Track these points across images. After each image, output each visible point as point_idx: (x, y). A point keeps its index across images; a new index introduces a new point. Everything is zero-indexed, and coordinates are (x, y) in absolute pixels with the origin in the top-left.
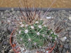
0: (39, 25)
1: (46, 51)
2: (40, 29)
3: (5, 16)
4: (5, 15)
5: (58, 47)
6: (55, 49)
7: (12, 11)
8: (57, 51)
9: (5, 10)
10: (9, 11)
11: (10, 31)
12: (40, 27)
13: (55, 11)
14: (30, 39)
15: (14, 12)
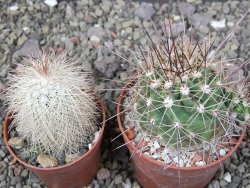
3: (79, 21)
4: (81, 15)
11: (103, 71)
14: (177, 124)
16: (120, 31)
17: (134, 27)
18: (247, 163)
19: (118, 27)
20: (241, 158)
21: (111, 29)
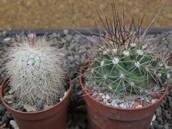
0: (138, 49)
1: (151, 101)
2: (140, 56)
5: (168, 101)
6: (162, 105)
7: (65, 35)
8: (167, 108)
9: (51, 34)
10: (59, 35)
12: (140, 52)
13: (155, 34)
14: (122, 75)
15: (69, 37)
16: (78, 51)
17: (87, 48)
18: (170, 123)
19: (77, 49)
20: (166, 121)
21: (72, 50)
